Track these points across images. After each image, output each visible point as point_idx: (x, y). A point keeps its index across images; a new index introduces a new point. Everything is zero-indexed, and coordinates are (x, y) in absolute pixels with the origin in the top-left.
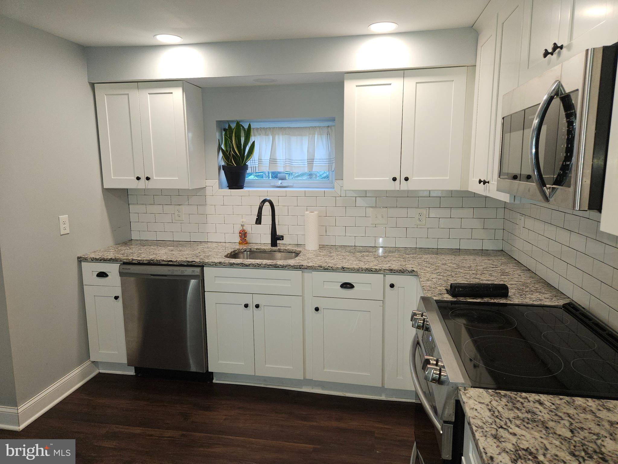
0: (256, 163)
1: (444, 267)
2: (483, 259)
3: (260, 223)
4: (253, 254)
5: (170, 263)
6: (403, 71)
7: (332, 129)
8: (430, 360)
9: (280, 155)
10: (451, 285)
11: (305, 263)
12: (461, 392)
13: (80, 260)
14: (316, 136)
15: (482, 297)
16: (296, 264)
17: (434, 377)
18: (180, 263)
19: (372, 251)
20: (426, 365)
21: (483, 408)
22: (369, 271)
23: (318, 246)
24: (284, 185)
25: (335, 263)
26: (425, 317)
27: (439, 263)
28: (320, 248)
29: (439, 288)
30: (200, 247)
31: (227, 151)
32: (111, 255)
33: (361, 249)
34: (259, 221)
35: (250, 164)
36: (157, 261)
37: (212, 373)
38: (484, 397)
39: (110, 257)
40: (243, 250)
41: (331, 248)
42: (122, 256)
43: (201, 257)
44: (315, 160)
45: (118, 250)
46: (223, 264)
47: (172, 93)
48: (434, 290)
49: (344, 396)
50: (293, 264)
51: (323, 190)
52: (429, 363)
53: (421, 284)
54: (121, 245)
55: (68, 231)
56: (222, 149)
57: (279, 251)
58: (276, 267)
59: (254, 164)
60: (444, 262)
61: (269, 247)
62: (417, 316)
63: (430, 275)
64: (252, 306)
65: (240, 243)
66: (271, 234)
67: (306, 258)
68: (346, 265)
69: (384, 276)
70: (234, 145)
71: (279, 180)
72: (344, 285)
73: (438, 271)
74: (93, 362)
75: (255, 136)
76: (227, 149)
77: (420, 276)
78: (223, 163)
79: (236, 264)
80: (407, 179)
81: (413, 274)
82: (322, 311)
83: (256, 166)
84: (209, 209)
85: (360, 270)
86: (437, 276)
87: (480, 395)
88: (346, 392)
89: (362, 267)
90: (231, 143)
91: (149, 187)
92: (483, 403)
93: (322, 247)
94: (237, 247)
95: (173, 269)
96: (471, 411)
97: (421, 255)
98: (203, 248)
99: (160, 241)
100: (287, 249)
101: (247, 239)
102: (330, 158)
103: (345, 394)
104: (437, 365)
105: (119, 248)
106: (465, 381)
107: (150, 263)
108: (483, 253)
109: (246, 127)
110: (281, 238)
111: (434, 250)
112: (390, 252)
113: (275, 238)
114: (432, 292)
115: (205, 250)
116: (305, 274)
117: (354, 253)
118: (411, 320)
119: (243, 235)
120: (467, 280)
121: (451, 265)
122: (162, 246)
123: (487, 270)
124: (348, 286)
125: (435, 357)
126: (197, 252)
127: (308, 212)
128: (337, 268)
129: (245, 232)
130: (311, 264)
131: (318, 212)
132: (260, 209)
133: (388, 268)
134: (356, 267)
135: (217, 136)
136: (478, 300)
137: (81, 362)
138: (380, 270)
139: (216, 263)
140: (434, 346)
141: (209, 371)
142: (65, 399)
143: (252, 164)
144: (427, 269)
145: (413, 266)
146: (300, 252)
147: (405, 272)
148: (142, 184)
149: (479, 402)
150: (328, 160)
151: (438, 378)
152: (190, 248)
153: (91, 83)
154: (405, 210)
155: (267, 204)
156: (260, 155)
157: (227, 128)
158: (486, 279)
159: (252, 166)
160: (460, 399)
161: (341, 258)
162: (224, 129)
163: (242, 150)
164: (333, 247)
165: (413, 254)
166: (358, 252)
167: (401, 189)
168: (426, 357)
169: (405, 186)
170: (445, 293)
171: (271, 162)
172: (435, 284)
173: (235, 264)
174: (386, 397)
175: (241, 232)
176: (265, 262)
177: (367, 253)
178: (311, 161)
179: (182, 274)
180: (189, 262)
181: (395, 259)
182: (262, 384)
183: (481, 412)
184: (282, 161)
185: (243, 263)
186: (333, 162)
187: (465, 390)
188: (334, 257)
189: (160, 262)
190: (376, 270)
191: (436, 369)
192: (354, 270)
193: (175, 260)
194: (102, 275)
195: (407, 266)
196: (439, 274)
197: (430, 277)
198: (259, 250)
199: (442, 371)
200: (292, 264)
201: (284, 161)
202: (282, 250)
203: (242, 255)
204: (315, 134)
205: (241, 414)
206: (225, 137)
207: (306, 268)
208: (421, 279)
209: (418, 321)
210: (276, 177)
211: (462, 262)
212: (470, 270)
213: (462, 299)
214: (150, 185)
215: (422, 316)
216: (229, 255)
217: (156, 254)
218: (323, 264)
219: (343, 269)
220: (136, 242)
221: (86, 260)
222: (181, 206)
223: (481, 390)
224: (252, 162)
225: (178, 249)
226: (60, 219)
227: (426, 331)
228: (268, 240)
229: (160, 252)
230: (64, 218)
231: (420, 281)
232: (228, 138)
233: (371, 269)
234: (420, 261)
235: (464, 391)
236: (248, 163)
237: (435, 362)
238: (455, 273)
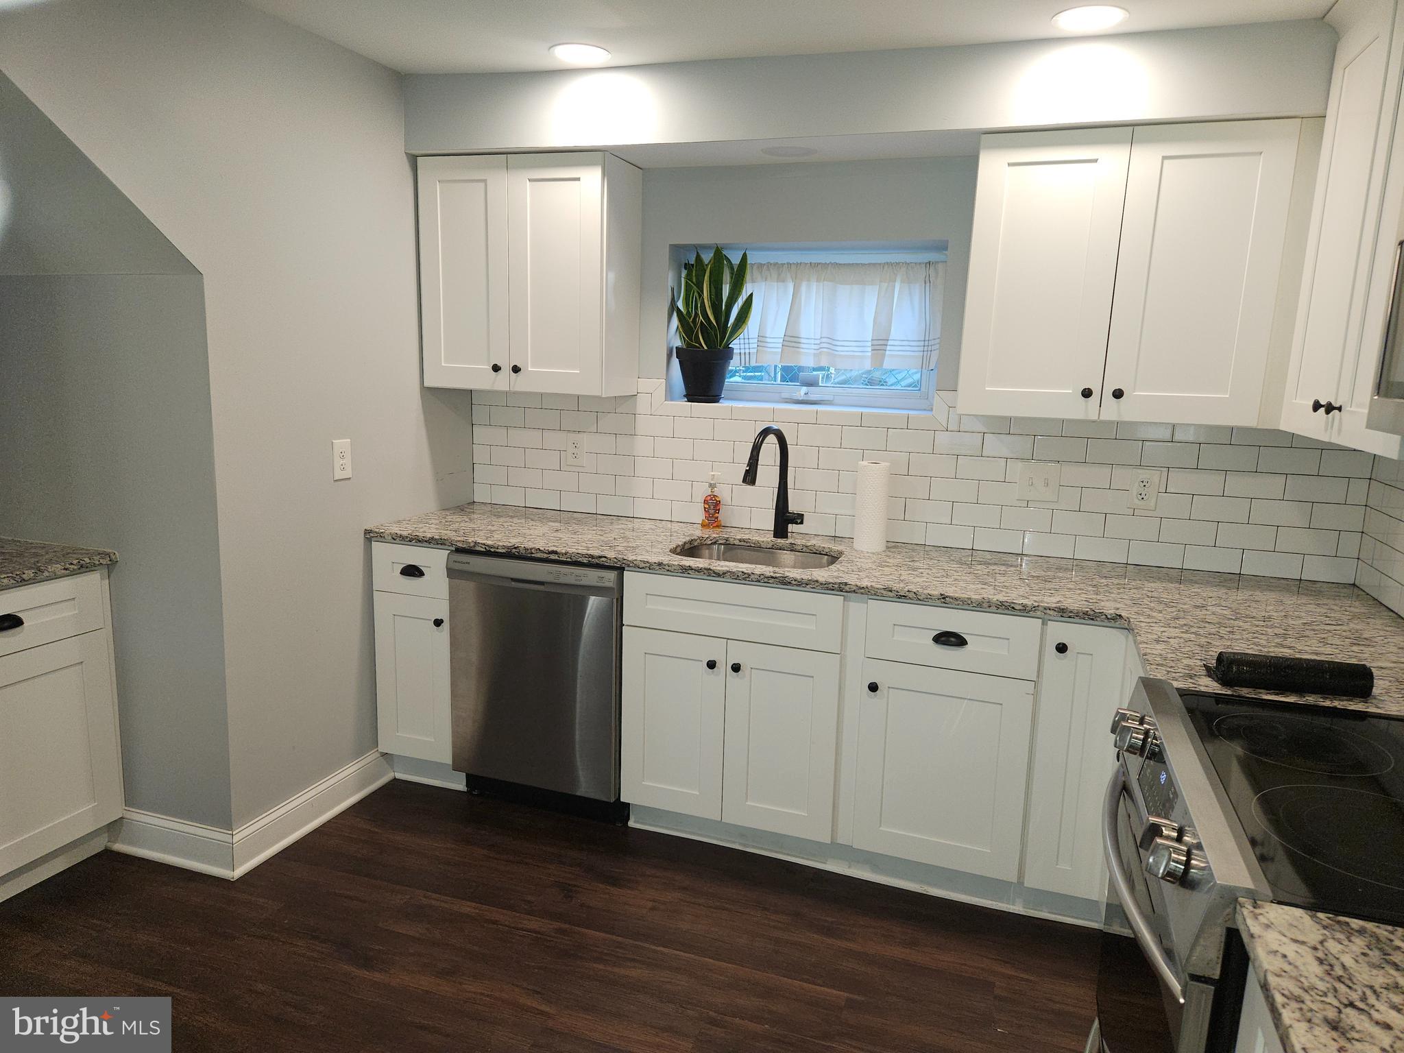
0: (751, 346)
1: (1200, 613)
2: (1304, 601)
3: (753, 482)
4: (731, 549)
5: (553, 557)
6: (1131, 128)
7: (936, 271)
8: (1163, 828)
9: (810, 328)
10: (1220, 658)
11: (852, 580)
12: (1243, 909)
13: (371, 536)
14: (897, 285)
15: (1300, 690)
16: (831, 581)
17: (1170, 869)
18: (574, 559)
19: (1015, 563)
20: (1152, 840)
21: (1303, 954)
22: (1006, 608)
23: (885, 544)
24: (812, 397)
25: (924, 583)
26: (1148, 727)
27: (1185, 604)
28: (888, 547)
29: (1186, 662)
30: (618, 526)
31: (689, 313)
32: (430, 531)
33: (986, 557)
34: (750, 477)
35: (738, 346)
36: (526, 549)
37: (627, 805)
38: (1304, 929)
39: (429, 536)
40: (711, 540)
41: (913, 550)
42: (454, 533)
43: (619, 548)
44: (890, 343)
45: (446, 522)
46: (667, 568)
47: (578, 179)
48: (1173, 665)
49: (925, 893)
50: (824, 580)
51: (905, 412)
52: (1161, 835)
53: (1138, 649)
54: (451, 512)
55: (348, 473)
56: (679, 311)
57: (792, 548)
58: (785, 584)
59: (747, 346)
60: (1200, 602)
61: (769, 538)
62: (1129, 721)
63: (1163, 629)
64: (723, 667)
65: (703, 525)
66: (774, 508)
67: (855, 568)
68: (950, 591)
69: (1043, 624)
70: (706, 301)
71: (802, 386)
72: (942, 637)
73: (1182, 622)
74: (384, 755)
75: (753, 281)
76: (690, 310)
77: (1136, 631)
78: (678, 343)
79: (695, 570)
80: (1118, 394)
81: (1117, 624)
82: (885, 692)
83: (751, 351)
84: (642, 446)
85: (985, 605)
86: (1182, 632)
87: (1295, 923)
88: (929, 884)
89: (990, 597)
90: (700, 296)
91: (518, 388)
92: (1303, 943)
93: (892, 546)
94: (698, 532)
95: (560, 569)
96: (1271, 957)
97: (1138, 582)
98: (623, 529)
99: (531, 510)
100: (810, 544)
101: (721, 516)
102: (927, 339)
103: (926, 888)
104: (1179, 839)
105: (449, 518)
106: (1255, 886)
107: (511, 554)
108: (1302, 586)
109: (736, 260)
110: (799, 519)
111: (1174, 573)
112: (1059, 569)
113: (784, 519)
114: (1169, 669)
115: (628, 534)
116: (851, 604)
117: (970, 565)
118: (1113, 731)
119: (713, 506)
120: (1260, 648)
121: (1218, 610)
122: (536, 519)
123: (1314, 630)
124: (953, 639)
125: (1175, 822)
126: (610, 537)
127: (865, 463)
128: (929, 597)
129: (717, 501)
130: (865, 583)
131: (889, 464)
132: (756, 449)
133: (1054, 605)
134: (977, 597)
135: (668, 279)
136: (1291, 699)
137: (359, 752)
138: (1035, 608)
139: (651, 565)
140: (1171, 796)
141: (622, 800)
142: (324, 825)
143: (742, 346)
144: (1155, 614)
145: (1118, 606)
146: (841, 553)
147: (1098, 619)
148: (503, 382)
149: (1292, 939)
150: (922, 343)
151: (1182, 871)
152: (595, 528)
153: (409, 154)
154: (1107, 470)
155: (771, 438)
156: (762, 327)
157: (692, 261)
158: (1309, 649)
159: (743, 351)
160: (1242, 928)
161: (939, 575)
162: (686, 264)
163: (724, 313)
164: (918, 547)
165: (1118, 577)
166: (980, 563)
167: (1101, 418)
168: (1153, 819)
169: (1112, 411)
170: (1202, 673)
171: (786, 343)
172: (1175, 651)
173: (692, 569)
174: (1024, 908)
175: (707, 501)
176: (759, 569)
177: (1003, 568)
178: (880, 346)
179: (578, 583)
180: (592, 557)
181: (1072, 587)
182: (734, 842)
183: (1298, 964)
184: (813, 342)
185: (710, 569)
186: (933, 348)
187: (1254, 907)
188: (921, 570)
189: (532, 553)
190: (1023, 606)
191: (1176, 851)
192: (969, 602)
193: (564, 551)
194: (412, 571)
195: (1103, 604)
196: (1187, 628)
197: (1164, 634)
198: (745, 544)
199: (1193, 856)
200: (821, 580)
201: (818, 342)
202: (799, 548)
203: (707, 551)
204: (895, 281)
205: (685, 901)
206: (687, 282)
207: (854, 591)
208: (1139, 638)
209: (1132, 735)
210: (794, 379)
211: (1246, 605)
212: (1267, 627)
213: (1245, 692)
214: (520, 384)
215: (1142, 722)
216: (678, 550)
217: (524, 536)
218: (895, 585)
219: (944, 600)
220: (483, 507)
221: (380, 537)
222: (581, 435)
223: (1298, 912)
224: (742, 341)
225: (570, 529)
226: (335, 447)
227: (1150, 759)
228: (768, 521)
229: (532, 531)
230: (342, 444)
231: (1135, 643)
232: (693, 286)
233: (1013, 605)
234: (1136, 594)
235: (1251, 909)
236: (735, 345)
237: (1175, 834)
238: (1228, 629)
